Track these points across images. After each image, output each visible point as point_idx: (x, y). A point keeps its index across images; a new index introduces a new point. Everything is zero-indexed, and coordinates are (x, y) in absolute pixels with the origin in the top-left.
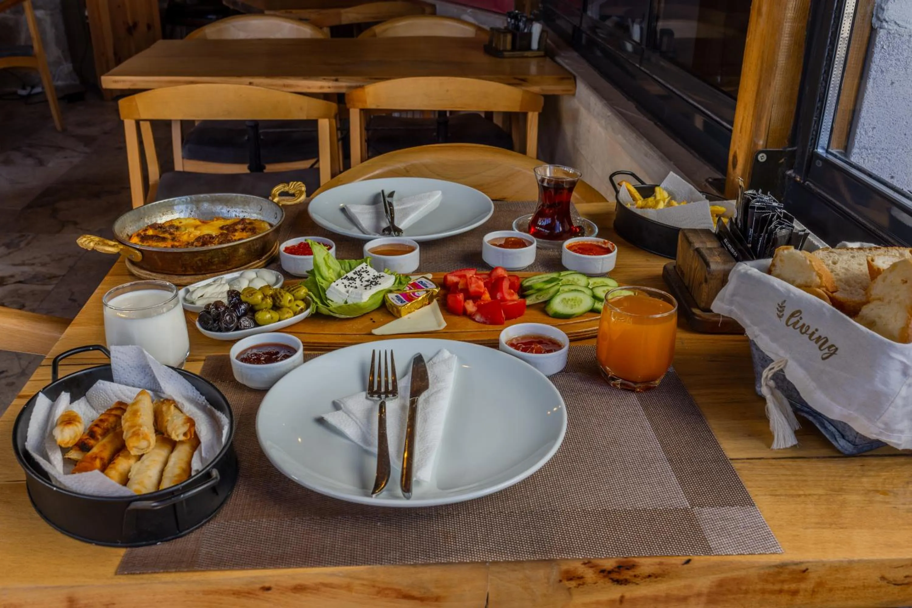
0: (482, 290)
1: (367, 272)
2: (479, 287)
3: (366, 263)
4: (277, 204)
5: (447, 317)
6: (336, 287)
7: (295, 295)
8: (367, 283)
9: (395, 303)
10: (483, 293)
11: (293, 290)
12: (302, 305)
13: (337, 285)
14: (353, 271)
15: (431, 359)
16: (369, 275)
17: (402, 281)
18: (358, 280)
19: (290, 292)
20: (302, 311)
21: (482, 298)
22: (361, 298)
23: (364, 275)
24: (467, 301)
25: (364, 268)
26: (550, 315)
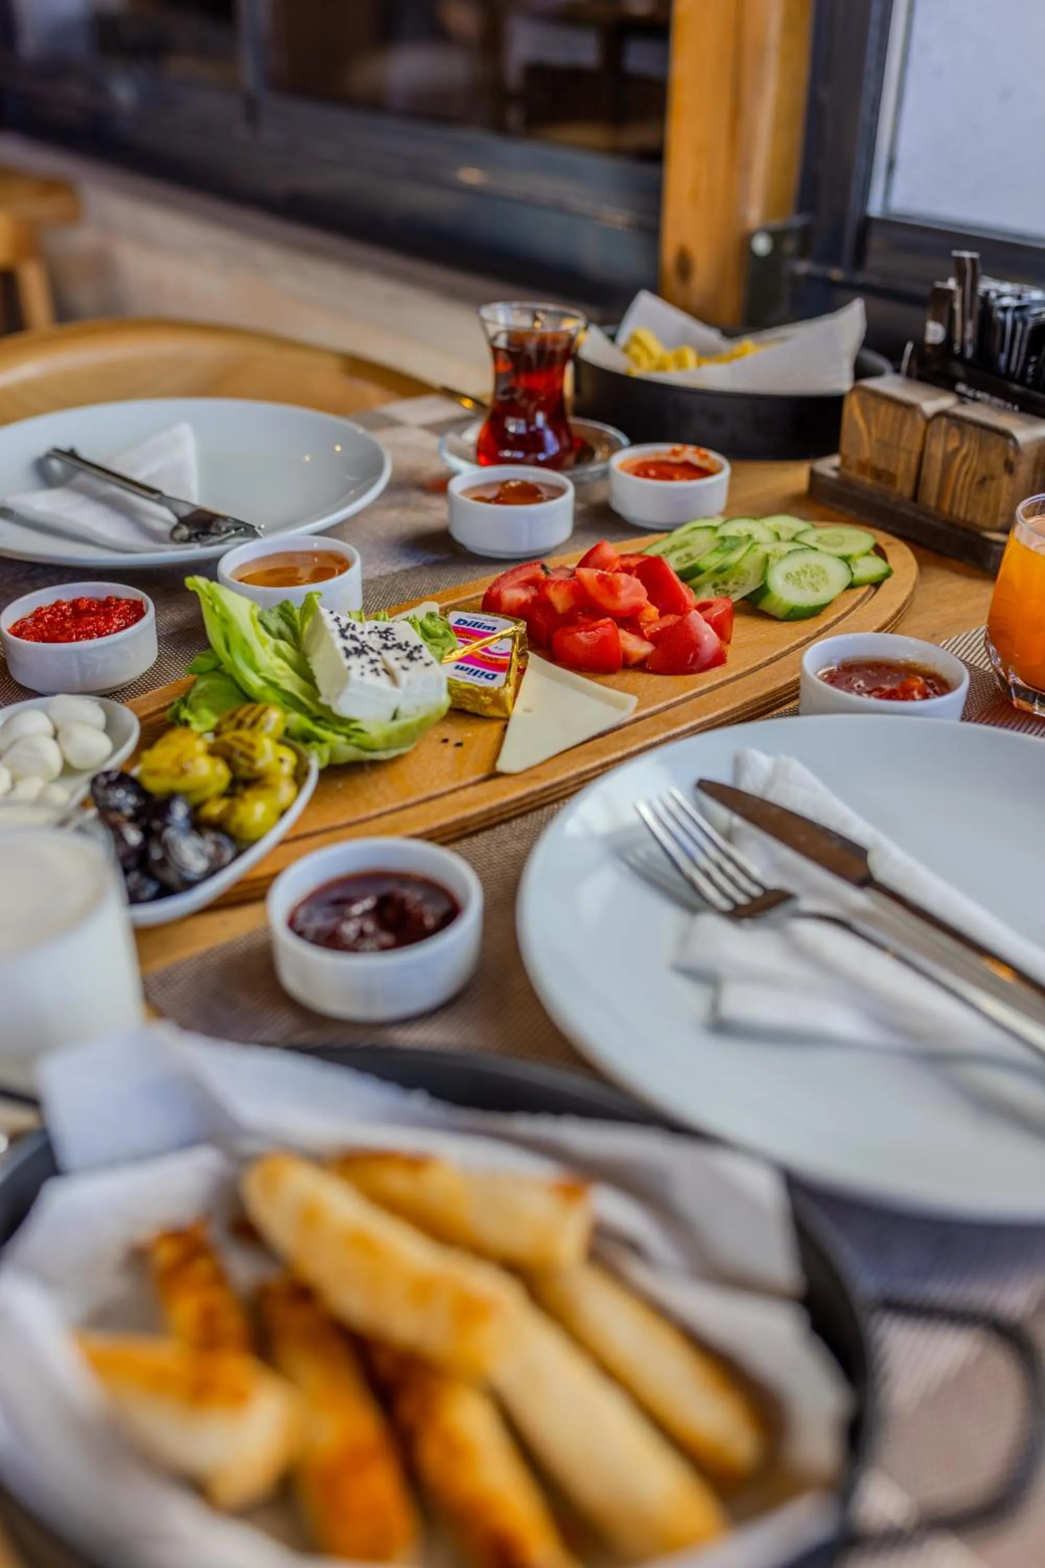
0: (644, 600)
10: (644, 606)
16: (362, 634)
21: (644, 619)
26: (781, 617)
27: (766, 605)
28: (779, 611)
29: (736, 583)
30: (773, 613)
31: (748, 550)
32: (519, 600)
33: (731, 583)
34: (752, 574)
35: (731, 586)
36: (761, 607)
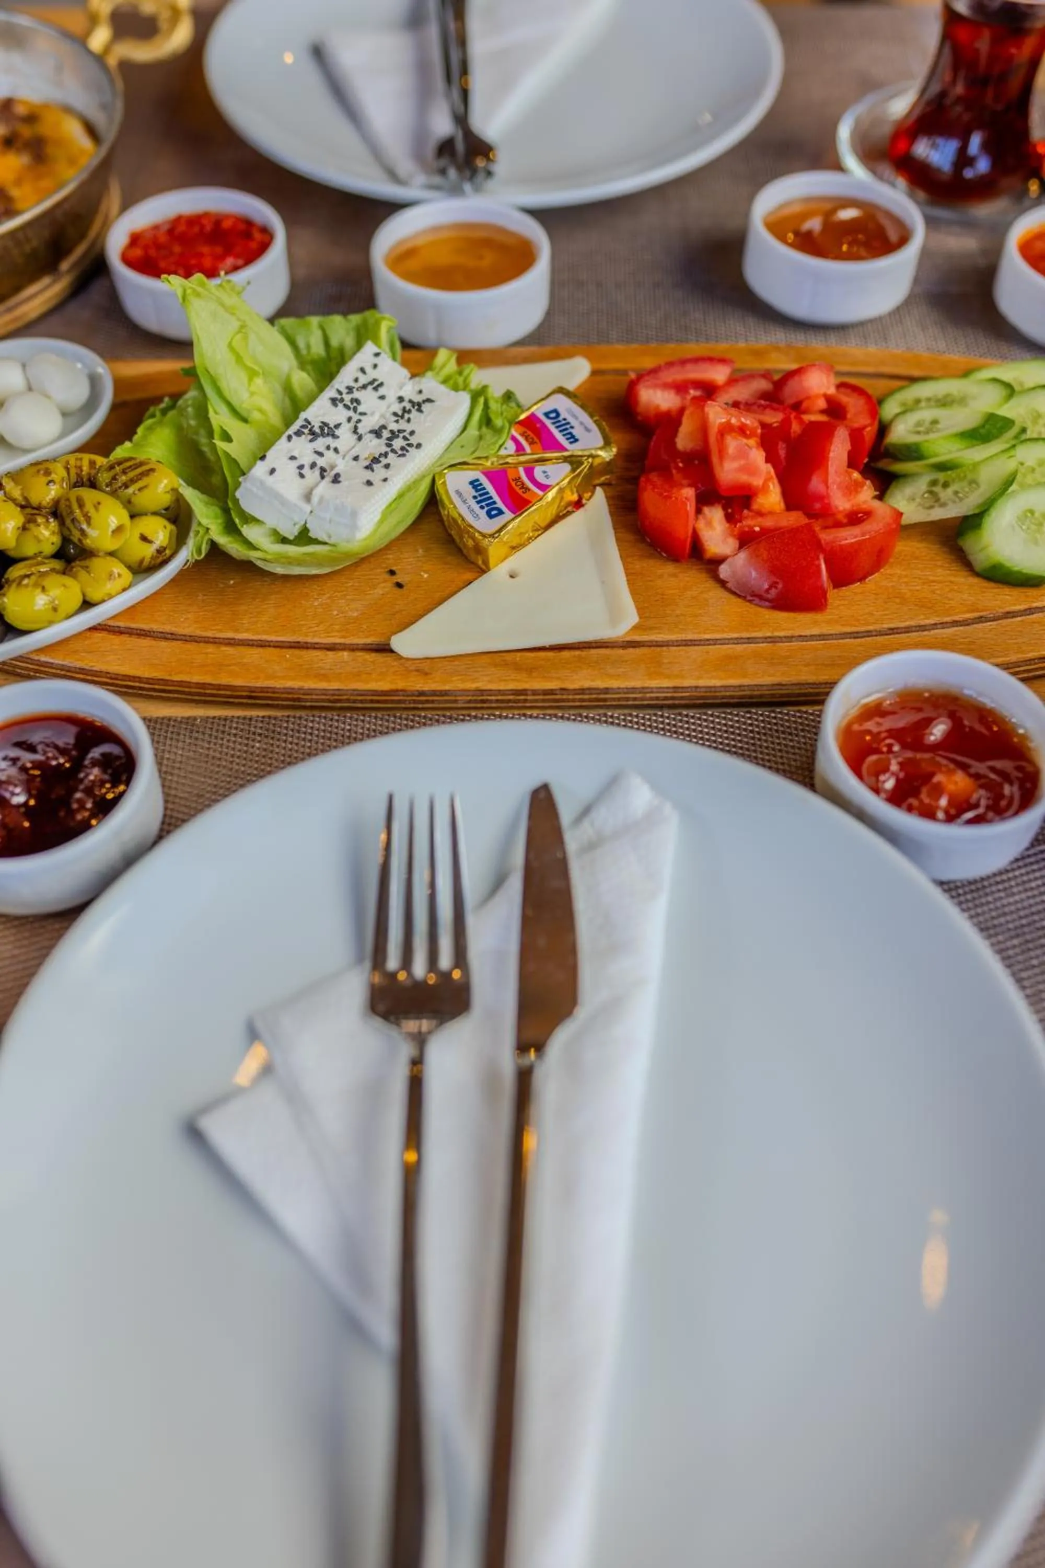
0: (757, 482)
1: (376, 385)
2: (750, 469)
3: (376, 341)
4: (99, 59)
5: (638, 565)
6: (270, 480)
7: (135, 500)
8: (375, 446)
9: (470, 518)
10: (765, 488)
11: (126, 486)
12: (161, 532)
13: (273, 471)
14: (330, 393)
15: (586, 811)
16: (382, 398)
17: (492, 416)
18: (345, 435)
19: (114, 493)
20: (160, 561)
21: (755, 506)
22: (354, 527)
23: (368, 398)
24: (706, 510)
25: (369, 369)
26: (978, 567)
27: (969, 543)
28: (980, 560)
29: (956, 493)
30: (971, 558)
31: (1003, 451)
32: (658, 407)
33: (950, 491)
34: (981, 490)
35: (946, 495)
36: (961, 543)
